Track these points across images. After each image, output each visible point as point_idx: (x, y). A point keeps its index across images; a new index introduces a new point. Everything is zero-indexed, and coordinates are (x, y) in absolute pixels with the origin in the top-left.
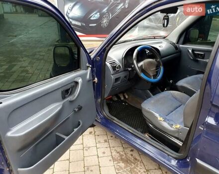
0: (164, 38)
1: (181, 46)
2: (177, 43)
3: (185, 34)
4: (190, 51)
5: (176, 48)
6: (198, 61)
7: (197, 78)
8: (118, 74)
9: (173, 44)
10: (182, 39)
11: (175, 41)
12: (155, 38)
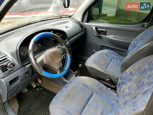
0: (70, 17)
1: (85, 24)
2: (82, 21)
3: (87, 12)
4: (94, 29)
5: (82, 26)
6: (101, 37)
7: (102, 53)
8: (13, 74)
9: (78, 23)
10: (86, 16)
11: (79, 19)
12: (61, 18)
